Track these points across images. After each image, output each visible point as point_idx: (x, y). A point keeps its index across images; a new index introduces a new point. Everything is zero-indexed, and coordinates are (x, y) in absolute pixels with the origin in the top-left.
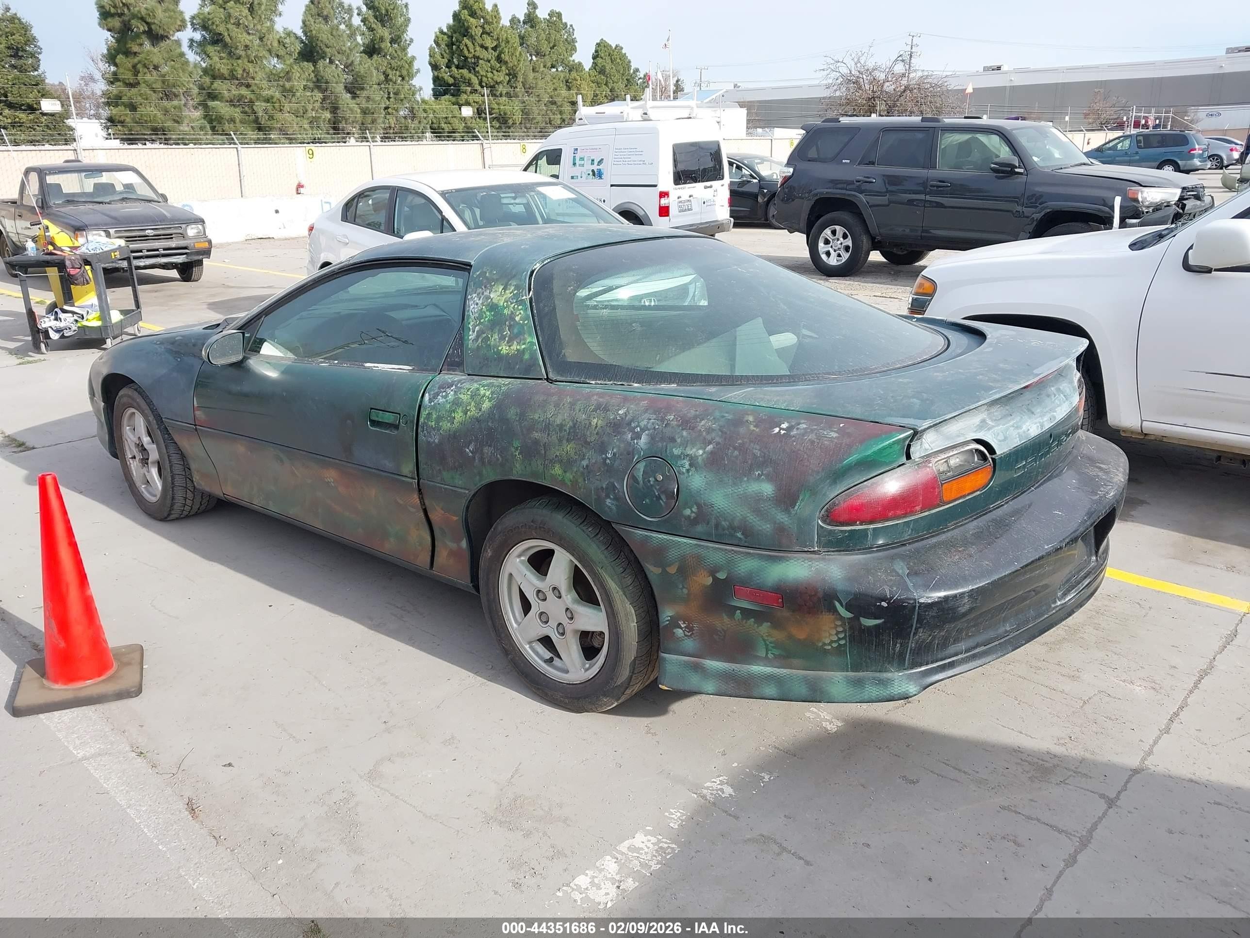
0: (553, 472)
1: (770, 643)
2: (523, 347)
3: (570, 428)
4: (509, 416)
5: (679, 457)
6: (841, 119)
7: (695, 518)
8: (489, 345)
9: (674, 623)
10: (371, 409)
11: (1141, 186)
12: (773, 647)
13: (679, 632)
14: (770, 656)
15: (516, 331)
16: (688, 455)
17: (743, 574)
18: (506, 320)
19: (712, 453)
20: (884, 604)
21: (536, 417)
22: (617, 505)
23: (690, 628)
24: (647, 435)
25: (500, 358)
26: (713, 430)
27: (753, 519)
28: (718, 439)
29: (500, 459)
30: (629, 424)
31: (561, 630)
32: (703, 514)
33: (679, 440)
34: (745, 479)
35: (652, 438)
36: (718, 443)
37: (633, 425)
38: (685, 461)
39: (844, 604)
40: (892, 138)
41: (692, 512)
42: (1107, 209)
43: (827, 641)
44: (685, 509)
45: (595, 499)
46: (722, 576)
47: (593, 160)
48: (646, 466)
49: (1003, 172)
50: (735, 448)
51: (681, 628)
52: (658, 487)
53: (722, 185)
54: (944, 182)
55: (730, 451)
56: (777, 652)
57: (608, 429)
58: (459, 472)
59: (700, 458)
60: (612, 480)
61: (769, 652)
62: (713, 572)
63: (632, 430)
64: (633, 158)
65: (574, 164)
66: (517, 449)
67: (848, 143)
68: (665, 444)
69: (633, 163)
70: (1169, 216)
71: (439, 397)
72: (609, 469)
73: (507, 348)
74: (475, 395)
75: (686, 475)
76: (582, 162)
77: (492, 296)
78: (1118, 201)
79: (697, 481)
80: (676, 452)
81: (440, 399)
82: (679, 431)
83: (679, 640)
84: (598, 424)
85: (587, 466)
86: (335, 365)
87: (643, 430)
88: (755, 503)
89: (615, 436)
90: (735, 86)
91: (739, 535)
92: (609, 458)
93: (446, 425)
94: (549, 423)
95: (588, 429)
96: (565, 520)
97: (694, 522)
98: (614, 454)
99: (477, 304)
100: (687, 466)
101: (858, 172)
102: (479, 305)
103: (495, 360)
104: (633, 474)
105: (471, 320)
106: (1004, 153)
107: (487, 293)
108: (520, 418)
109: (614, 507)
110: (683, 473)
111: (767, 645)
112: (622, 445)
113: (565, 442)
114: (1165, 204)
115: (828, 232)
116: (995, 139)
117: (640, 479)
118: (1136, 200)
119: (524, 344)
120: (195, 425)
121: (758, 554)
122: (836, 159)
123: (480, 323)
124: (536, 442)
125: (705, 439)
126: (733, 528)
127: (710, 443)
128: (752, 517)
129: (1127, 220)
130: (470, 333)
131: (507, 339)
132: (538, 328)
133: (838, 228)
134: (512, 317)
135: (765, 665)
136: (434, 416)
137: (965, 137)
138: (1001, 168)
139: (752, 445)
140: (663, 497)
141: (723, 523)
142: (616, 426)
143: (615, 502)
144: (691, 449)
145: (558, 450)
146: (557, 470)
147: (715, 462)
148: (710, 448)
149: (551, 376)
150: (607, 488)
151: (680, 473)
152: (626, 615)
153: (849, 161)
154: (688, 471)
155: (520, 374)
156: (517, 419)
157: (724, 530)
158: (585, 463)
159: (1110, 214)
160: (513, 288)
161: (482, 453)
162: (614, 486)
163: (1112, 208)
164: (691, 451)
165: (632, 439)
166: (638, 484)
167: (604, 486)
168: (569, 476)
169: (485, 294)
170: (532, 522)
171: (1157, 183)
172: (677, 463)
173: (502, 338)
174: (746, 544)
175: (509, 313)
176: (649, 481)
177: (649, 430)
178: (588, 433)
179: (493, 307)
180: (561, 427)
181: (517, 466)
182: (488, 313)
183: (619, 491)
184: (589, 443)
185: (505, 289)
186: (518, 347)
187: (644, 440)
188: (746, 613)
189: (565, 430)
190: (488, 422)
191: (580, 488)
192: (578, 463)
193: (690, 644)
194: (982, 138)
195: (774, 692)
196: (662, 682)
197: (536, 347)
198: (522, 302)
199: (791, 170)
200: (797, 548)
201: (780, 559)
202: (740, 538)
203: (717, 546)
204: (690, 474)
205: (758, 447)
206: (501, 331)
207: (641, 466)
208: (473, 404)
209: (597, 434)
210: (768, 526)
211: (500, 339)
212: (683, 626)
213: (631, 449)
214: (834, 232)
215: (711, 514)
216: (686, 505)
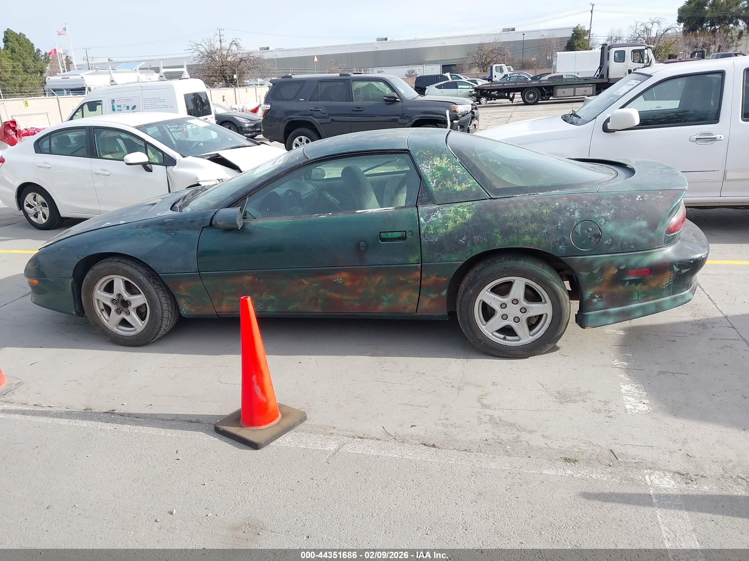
0: (524, 240)
1: (641, 292)
2: (469, 185)
3: (531, 217)
4: (487, 218)
5: (599, 218)
6: (293, 76)
7: (610, 244)
8: (447, 188)
9: (592, 297)
10: (380, 233)
11: (456, 104)
12: (642, 294)
13: (595, 300)
14: (640, 298)
15: (461, 178)
16: (603, 217)
17: (633, 264)
18: (452, 174)
19: (614, 213)
20: (692, 261)
21: (506, 215)
22: (566, 248)
23: (601, 297)
24: (578, 211)
25: (457, 193)
26: (610, 204)
27: (639, 239)
28: (614, 207)
29: (486, 240)
30: (565, 208)
31: (517, 320)
32: (614, 241)
33: (596, 211)
34: (633, 221)
35: (581, 212)
36: (615, 209)
37: (568, 209)
38: (602, 219)
39: (677, 265)
40: (325, 85)
41: (609, 241)
42: (443, 117)
43: (664, 284)
44: (605, 241)
45: (553, 248)
46: (622, 267)
47: (128, 107)
48: (582, 226)
49: (390, 101)
50: (624, 209)
51: (596, 298)
52: (590, 234)
53: (212, 118)
54: (359, 108)
55: (623, 211)
56: (642, 296)
57: (554, 213)
58: (454, 253)
59: (609, 217)
60: (563, 236)
61: (639, 297)
62: (618, 268)
63: (569, 211)
64: (158, 104)
65: (114, 110)
66: (498, 233)
67: (301, 89)
68: (589, 214)
69: (158, 107)
70: (469, 118)
71: (431, 218)
72: (560, 231)
73: (460, 187)
74: (456, 212)
75: (604, 225)
76: (120, 108)
77: (435, 163)
78: (448, 112)
79: (610, 227)
80: (596, 216)
81: (432, 218)
82: (593, 207)
83: (596, 303)
84: (547, 211)
85: (547, 232)
86: (330, 215)
87: (574, 210)
88: (639, 231)
89: (560, 215)
90: (109, 60)
91: (632, 247)
92: (559, 226)
93: (442, 231)
94: (516, 217)
95: (542, 215)
96: (526, 263)
97: (610, 246)
98: (562, 224)
99: (428, 169)
100: (604, 222)
101: (310, 106)
102: (430, 169)
103: (454, 194)
104: (575, 231)
105: (428, 177)
106: (388, 91)
107: (431, 162)
108: (495, 218)
109: (564, 249)
110: (603, 225)
111: (638, 294)
112: (566, 219)
113: (530, 224)
114: (466, 113)
115: (297, 140)
116: (382, 84)
117: (579, 232)
118: (455, 111)
119: (469, 184)
120: (199, 272)
121: (641, 253)
122: (295, 98)
123: (435, 178)
124: (510, 227)
125: (608, 208)
126: (629, 244)
127: (612, 210)
128: (638, 238)
129: (454, 121)
130: (431, 183)
131: (457, 183)
132: (473, 175)
133: (303, 137)
134: (455, 172)
135: (638, 303)
136: (432, 228)
137: (365, 84)
138: (389, 99)
139: (631, 206)
140: (593, 238)
141: (625, 243)
142: (559, 211)
143: (565, 246)
144: (604, 214)
145: (526, 228)
146: (527, 238)
147: (616, 217)
148: (612, 211)
149: (492, 196)
150: (560, 240)
151: (600, 225)
152: (566, 300)
153: (303, 100)
154: (605, 223)
155: (474, 199)
156: (494, 218)
157: (625, 246)
158: (545, 231)
159: (445, 119)
160: (446, 158)
161: (473, 240)
162: (564, 239)
163: (446, 116)
164: (604, 215)
165: (570, 215)
166: (578, 234)
167: (558, 240)
168: (535, 239)
169: (430, 163)
170: (505, 268)
171: (462, 103)
172: (598, 221)
173: (454, 183)
174: (636, 250)
175: (452, 170)
176: (585, 232)
177: (578, 209)
178: (543, 217)
179: (440, 169)
180: (525, 217)
181: (499, 241)
182: (438, 172)
183: (567, 241)
184: (545, 222)
185: (441, 159)
186: (467, 186)
187: (577, 215)
188: (631, 282)
189: (528, 218)
190: (474, 223)
191: (543, 244)
192: (541, 232)
193: (600, 304)
194: (375, 84)
195: (640, 314)
196: (586, 326)
197: (477, 184)
198: (456, 164)
199: (269, 106)
200: (657, 247)
201: (650, 253)
202: (633, 248)
203: (621, 254)
204: (606, 224)
205: (635, 207)
206: (451, 180)
207: (579, 226)
208: (458, 216)
209: (549, 216)
210: (646, 240)
211: (452, 183)
212: (597, 297)
213: (571, 220)
214: (301, 140)
215: (619, 240)
216: (605, 240)
